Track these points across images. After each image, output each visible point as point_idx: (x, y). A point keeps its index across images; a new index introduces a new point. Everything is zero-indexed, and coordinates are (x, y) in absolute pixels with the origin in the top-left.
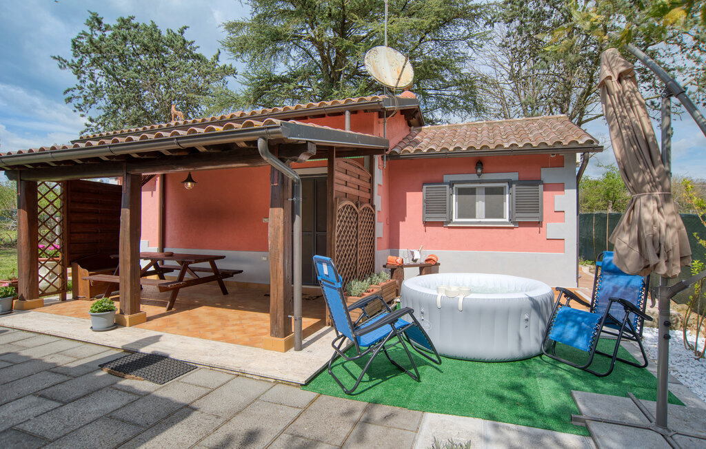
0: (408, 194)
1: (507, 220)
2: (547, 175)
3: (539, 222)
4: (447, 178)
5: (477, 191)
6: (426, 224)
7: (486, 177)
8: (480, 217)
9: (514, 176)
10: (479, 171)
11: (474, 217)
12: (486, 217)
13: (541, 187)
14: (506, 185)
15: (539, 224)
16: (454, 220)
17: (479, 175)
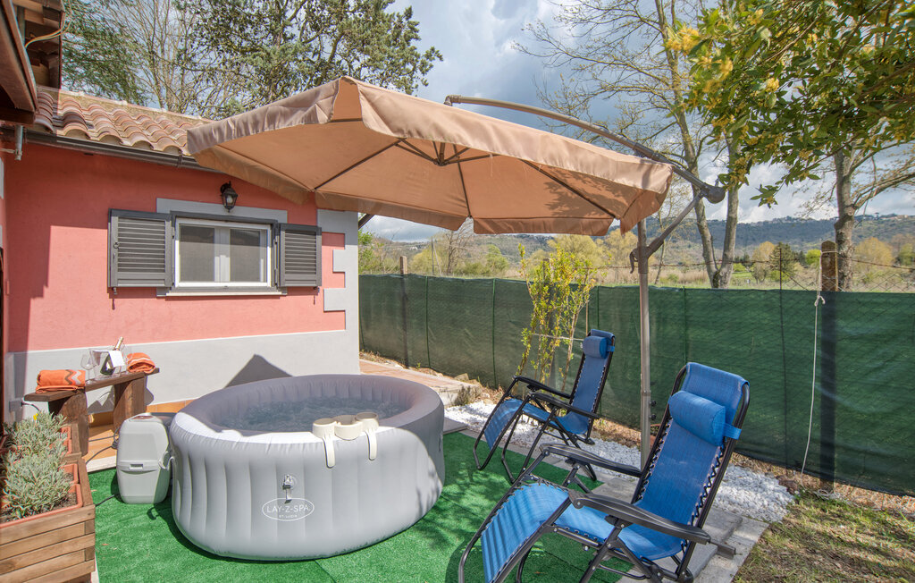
0: (54, 229)
1: (269, 284)
2: (325, 221)
3: (315, 288)
4: (164, 205)
5: (217, 236)
6: (115, 292)
7: (239, 211)
8: (222, 279)
9: (281, 216)
10: (230, 200)
11: (211, 279)
12: (232, 279)
13: (319, 238)
14: (268, 228)
15: (313, 290)
16: (178, 284)
17: (229, 207)
